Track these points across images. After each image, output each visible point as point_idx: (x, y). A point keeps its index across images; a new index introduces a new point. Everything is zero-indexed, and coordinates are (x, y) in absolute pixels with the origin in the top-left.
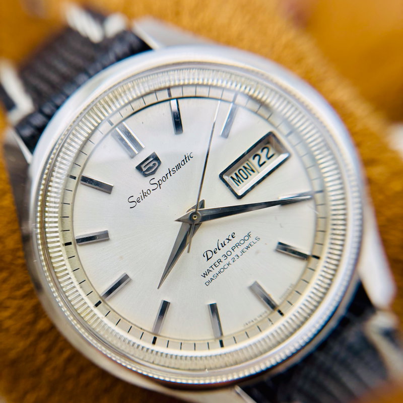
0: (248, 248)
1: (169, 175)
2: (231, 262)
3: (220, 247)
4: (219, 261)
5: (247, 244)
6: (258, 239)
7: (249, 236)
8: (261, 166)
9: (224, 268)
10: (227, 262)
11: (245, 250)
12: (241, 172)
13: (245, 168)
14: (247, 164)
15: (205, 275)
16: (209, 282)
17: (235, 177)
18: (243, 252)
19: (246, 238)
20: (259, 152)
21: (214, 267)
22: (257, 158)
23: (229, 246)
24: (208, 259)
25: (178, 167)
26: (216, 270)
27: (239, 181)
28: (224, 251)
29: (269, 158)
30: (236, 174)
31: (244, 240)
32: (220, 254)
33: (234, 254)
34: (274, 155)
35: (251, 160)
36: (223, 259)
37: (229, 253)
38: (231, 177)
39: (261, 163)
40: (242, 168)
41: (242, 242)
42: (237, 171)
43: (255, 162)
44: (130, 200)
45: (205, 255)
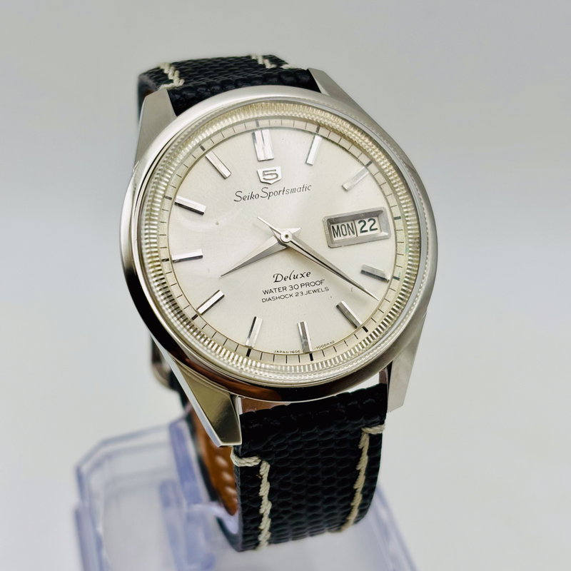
0: (314, 291)
1: (281, 193)
2: (294, 295)
3: (292, 277)
4: (285, 289)
5: (316, 288)
6: (327, 289)
7: (321, 282)
8: (362, 232)
9: (285, 297)
10: (291, 293)
11: (311, 292)
12: (343, 227)
13: (348, 225)
14: (352, 224)
15: (265, 292)
16: (266, 300)
17: (336, 228)
18: (308, 292)
19: (318, 283)
20: (366, 220)
21: (277, 290)
22: (362, 224)
23: (299, 281)
24: (276, 281)
25: (293, 191)
26: (278, 294)
27: (337, 234)
28: (293, 282)
29: (371, 230)
30: (338, 226)
31: (315, 284)
32: (288, 283)
33: (299, 291)
34: (377, 229)
35: (357, 222)
36: (288, 288)
37: (296, 287)
38: (333, 227)
39: (363, 230)
40: (345, 224)
41: (313, 284)
42: (340, 225)
43: (359, 226)
44: (238, 194)
45: (275, 276)
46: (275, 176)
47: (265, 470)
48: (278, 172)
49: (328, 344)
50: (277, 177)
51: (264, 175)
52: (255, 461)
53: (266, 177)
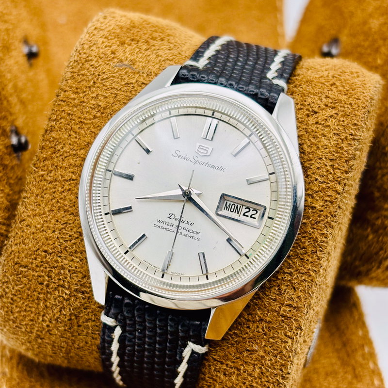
0: (190, 236)
1: (205, 164)
4: (172, 225)
5: (192, 235)
6: (198, 239)
7: (197, 233)
9: (169, 230)
10: (174, 229)
11: (188, 236)
12: (234, 206)
13: (237, 206)
14: (240, 206)
15: (159, 221)
16: (157, 226)
17: (228, 204)
18: (186, 235)
19: (195, 233)
20: (251, 209)
21: (167, 223)
22: (248, 210)
23: (184, 225)
24: (169, 218)
25: (213, 167)
26: (166, 226)
27: (227, 208)
29: (251, 217)
30: (230, 204)
31: (193, 232)
32: (176, 223)
33: (180, 231)
34: (255, 218)
35: (244, 207)
36: (174, 226)
37: (180, 228)
38: (227, 202)
39: (245, 214)
41: (191, 231)
42: (232, 203)
43: (244, 210)
44: (177, 152)
45: (171, 215)
47: (118, 332)
48: (209, 151)
49: (179, 274)
50: (207, 153)
52: (112, 322)
53: (200, 150)
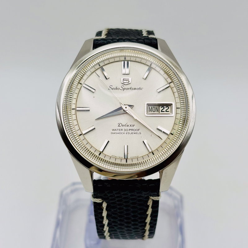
1: (129, 89)
2: (125, 133)
3: (126, 126)
4: (122, 130)
5: (136, 132)
6: (140, 133)
7: (138, 130)
8: (162, 111)
9: (121, 133)
10: (124, 132)
11: (133, 133)
12: (154, 108)
14: (158, 107)
15: (113, 130)
16: (113, 133)
17: (150, 108)
18: (132, 133)
20: (165, 107)
21: (118, 130)
22: (163, 108)
23: (129, 128)
24: (119, 126)
25: (135, 89)
26: (118, 132)
27: (150, 111)
28: (126, 128)
29: (166, 111)
30: (152, 107)
32: (123, 128)
33: (128, 132)
34: (169, 111)
35: (160, 107)
36: (123, 130)
37: (127, 130)
40: (155, 107)
41: (134, 130)
42: (153, 107)
43: (161, 109)
44: (111, 87)
45: (119, 124)
46: (128, 82)
47: (105, 205)
48: (130, 80)
49: (136, 157)
50: (129, 82)
51: (123, 80)
52: (100, 201)
53: (124, 81)
